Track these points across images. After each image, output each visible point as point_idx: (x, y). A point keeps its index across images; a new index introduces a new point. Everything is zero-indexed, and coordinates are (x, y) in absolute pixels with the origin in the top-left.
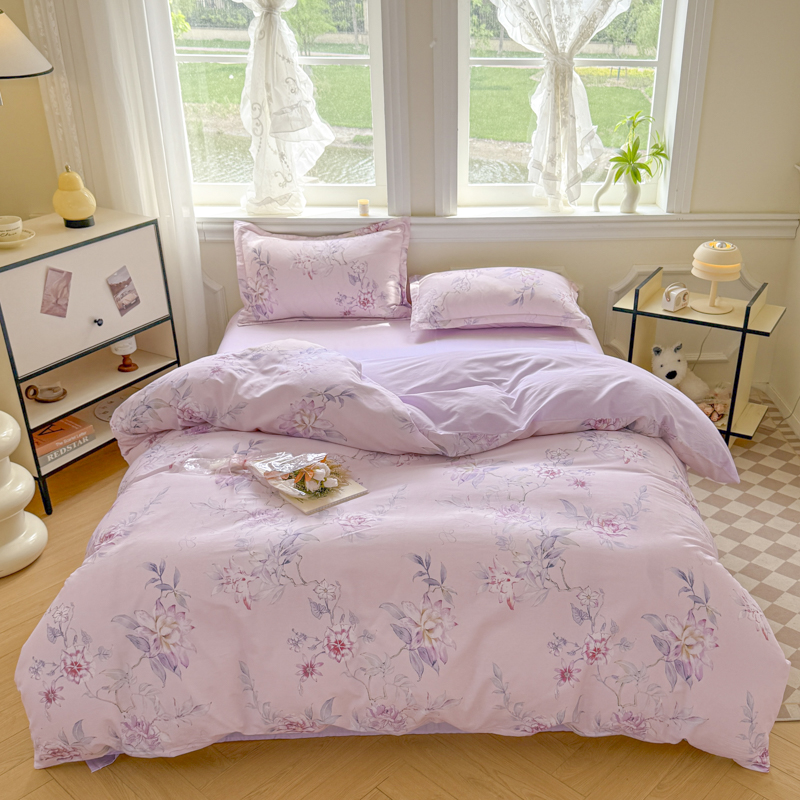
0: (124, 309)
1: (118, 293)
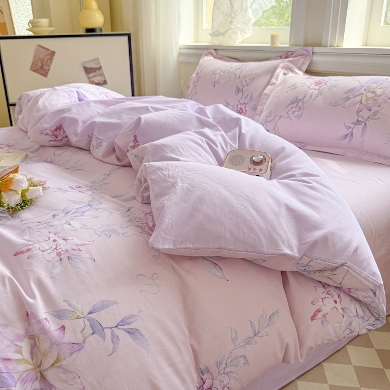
1: (90, 73)
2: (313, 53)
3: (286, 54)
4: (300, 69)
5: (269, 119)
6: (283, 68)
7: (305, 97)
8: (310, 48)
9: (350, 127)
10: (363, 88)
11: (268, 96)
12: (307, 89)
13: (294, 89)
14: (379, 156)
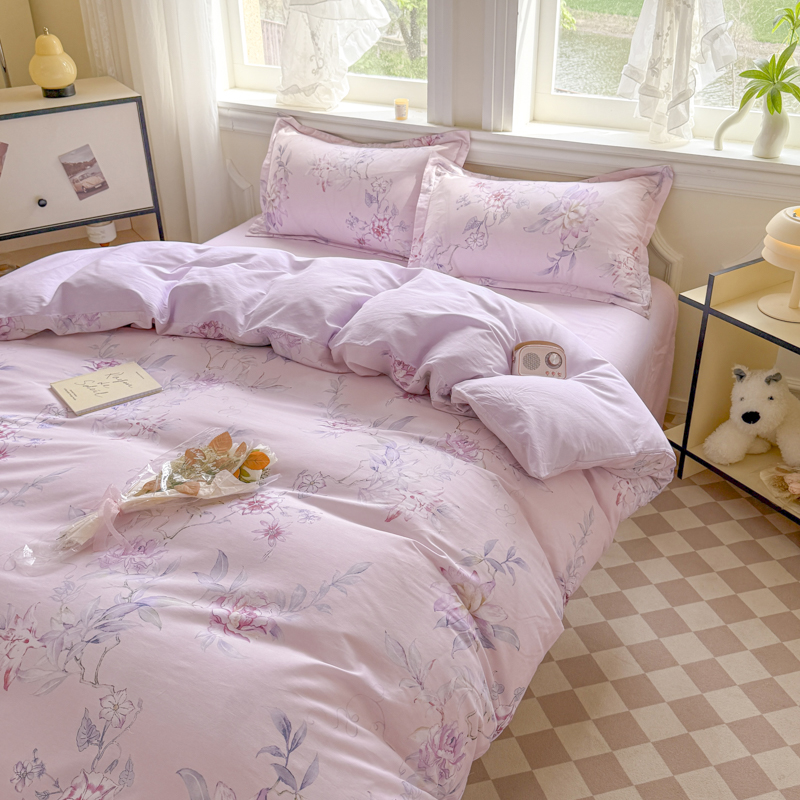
0: (83, 193)
1: (75, 173)
2: (471, 139)
3: (428, 139)
4: (455, 163)
5: (440, 250)
6: (434, 165)
7: (486, 218)
8: (465, 133)
9: (555, 259)
10: (562, 206)
11: (426, 211)
12: (486, 206)
13: (466, 205)
14: (592, 290)
